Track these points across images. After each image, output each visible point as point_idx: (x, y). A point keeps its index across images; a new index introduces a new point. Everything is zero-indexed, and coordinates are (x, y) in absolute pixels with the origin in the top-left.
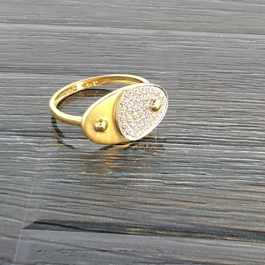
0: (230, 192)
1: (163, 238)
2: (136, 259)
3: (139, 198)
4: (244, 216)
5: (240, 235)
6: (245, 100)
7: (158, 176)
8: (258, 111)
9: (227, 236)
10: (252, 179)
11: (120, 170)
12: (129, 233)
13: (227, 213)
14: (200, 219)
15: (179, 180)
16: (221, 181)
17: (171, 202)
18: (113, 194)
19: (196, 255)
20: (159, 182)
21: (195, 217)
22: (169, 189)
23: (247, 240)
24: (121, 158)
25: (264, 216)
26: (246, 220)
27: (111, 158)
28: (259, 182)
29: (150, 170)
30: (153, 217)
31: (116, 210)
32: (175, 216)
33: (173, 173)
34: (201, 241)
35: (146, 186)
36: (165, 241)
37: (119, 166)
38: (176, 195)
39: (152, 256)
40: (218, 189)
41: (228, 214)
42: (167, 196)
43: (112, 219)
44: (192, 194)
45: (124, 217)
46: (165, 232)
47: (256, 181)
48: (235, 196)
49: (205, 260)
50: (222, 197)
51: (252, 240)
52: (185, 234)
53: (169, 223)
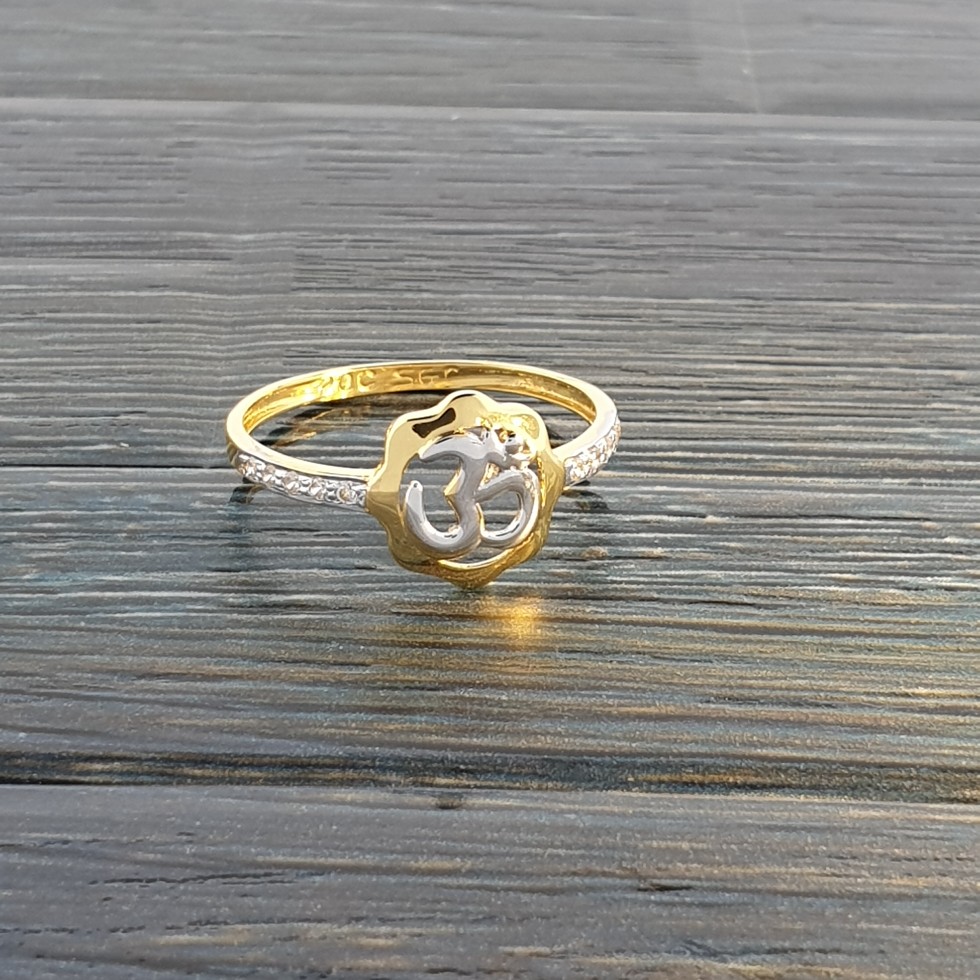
0: (455, 623)
1: (207, 790)
2: (101, 867)
3: (130, 659)
4: (499, 703)
5: (485, 767)
6: (524, 320)
7: (202, 580)
8: (571, 352)
9: (436, 773)
10: (537, 578)
11: (65, 566)
12: (82, 779)
13: (441, 693)
14: (345, 720)
15: (279, 588)
16: (426, 588)
17: (242, 667)
18: (36, 647)
19: (320, 842)
20: (205, 600)
21: (327, 715)
22: (238, 621)
23: (506, 784)
24: (74, 526)
25: (569, 698)
26: (507, 714)
27: (36, 525)
28: (559, 585)
29: (176, 562)
30: (175, 722)
31: (42, 704)
32: (256, 714)
33: (258, 569)
34: (343, 796)
35: (158, 614)
36: (214, 800)
37: (63, 551)
38: (262, 643)
39: (159, 856)
40: (416, 614)
41: (444, 698)
42: (232, 647)
43: (22, 735)
44: (321, 634)
45: (68, 726)
46: (214, 769)
47: (549, 582)
48: (471, 636)
49: (352, 857)
50: (425, 640)
51: (526, 783)
52: (286, 773)
53: (230, 736)
